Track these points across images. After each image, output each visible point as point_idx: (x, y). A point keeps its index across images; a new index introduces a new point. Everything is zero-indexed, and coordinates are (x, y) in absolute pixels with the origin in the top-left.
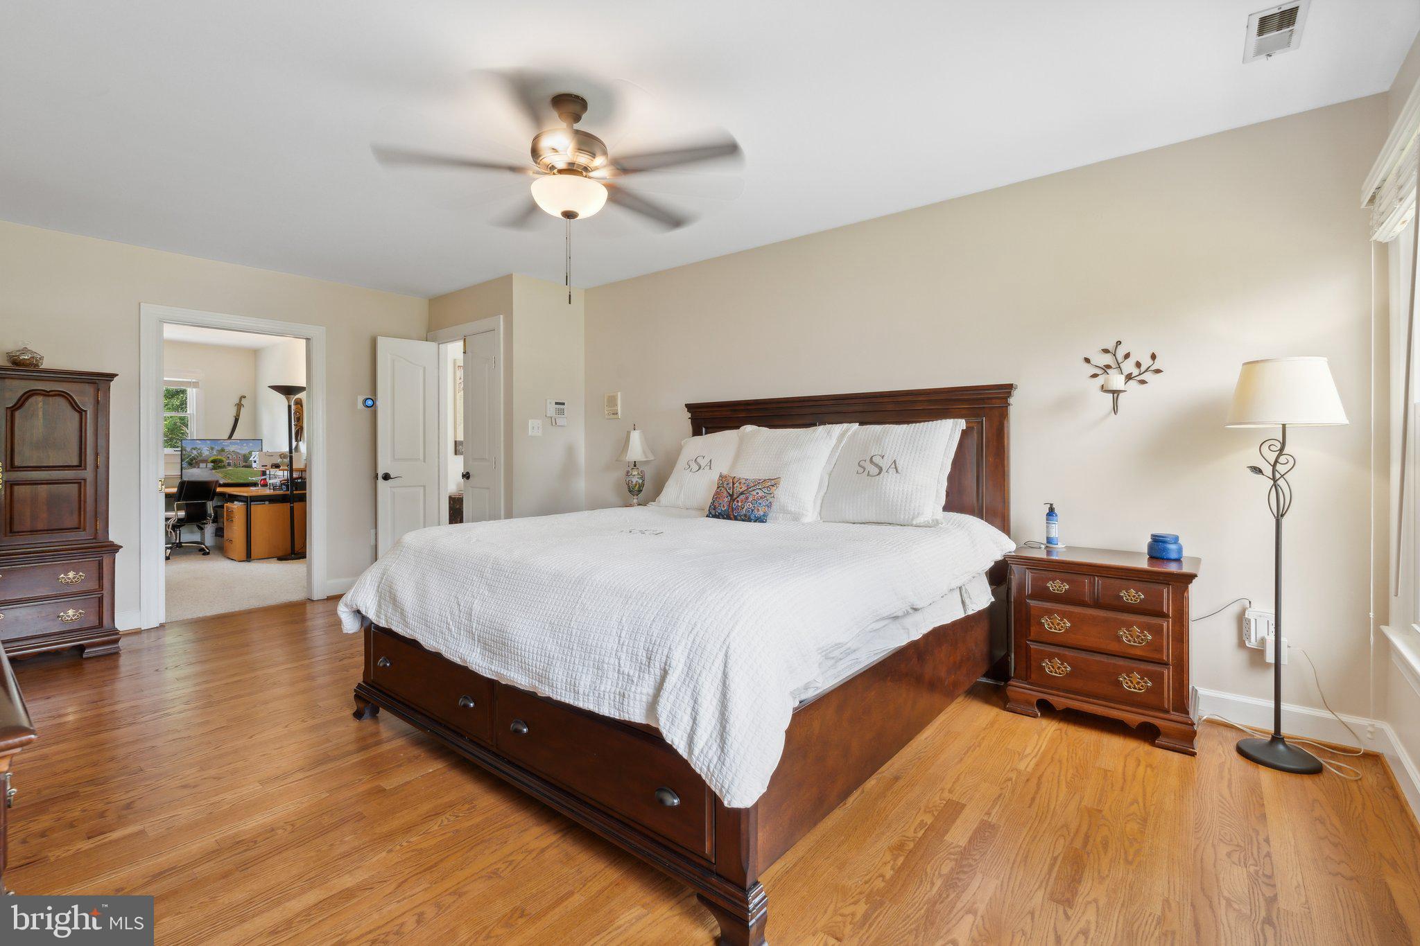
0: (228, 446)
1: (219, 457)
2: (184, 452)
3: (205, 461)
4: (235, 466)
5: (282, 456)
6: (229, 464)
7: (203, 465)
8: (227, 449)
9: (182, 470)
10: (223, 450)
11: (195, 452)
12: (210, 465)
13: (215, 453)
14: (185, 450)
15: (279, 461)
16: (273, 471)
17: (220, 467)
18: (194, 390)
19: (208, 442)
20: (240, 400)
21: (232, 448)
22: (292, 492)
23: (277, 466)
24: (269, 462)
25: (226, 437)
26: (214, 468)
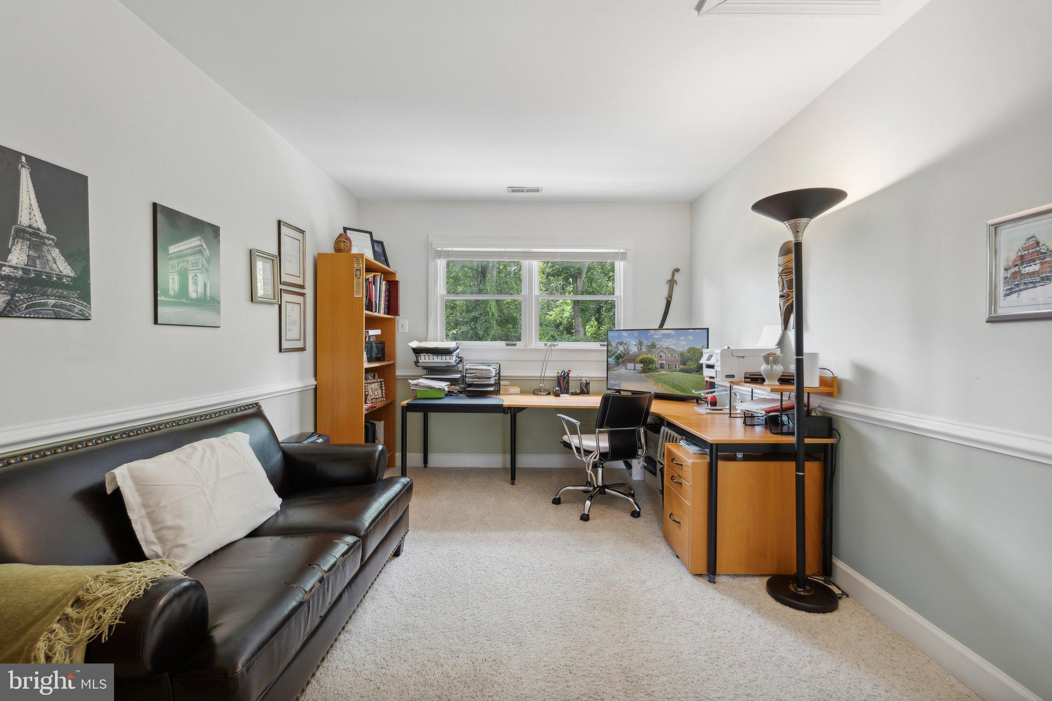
0: (660, 340)
1: (649, 356)
2: (610, 348)
3: (633, 360)
4: (670, 369)
5: (769, 358)
6: (662, 366)
7: (630, 366)
8: (659, 344)
9: (607, 371)
10: (653, 346)
11: (621, 348)
12: (639, 366)
13: (644, 349)
14: (611, 345)
15: (763, 368)
16: (746, 389)
17: (650, 370)
18: (622, 263)
19: (636, 333)
20: (673, 275)
21: (665, 343)
22: (800, 439)
23: (756, 379)
24: (739, 372)
25: (657, 326)
26: (644, 371)
